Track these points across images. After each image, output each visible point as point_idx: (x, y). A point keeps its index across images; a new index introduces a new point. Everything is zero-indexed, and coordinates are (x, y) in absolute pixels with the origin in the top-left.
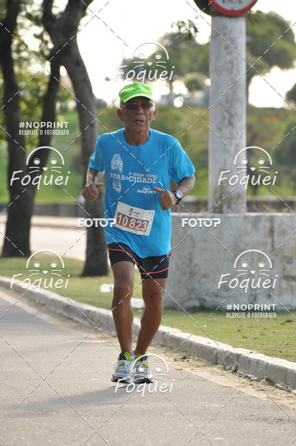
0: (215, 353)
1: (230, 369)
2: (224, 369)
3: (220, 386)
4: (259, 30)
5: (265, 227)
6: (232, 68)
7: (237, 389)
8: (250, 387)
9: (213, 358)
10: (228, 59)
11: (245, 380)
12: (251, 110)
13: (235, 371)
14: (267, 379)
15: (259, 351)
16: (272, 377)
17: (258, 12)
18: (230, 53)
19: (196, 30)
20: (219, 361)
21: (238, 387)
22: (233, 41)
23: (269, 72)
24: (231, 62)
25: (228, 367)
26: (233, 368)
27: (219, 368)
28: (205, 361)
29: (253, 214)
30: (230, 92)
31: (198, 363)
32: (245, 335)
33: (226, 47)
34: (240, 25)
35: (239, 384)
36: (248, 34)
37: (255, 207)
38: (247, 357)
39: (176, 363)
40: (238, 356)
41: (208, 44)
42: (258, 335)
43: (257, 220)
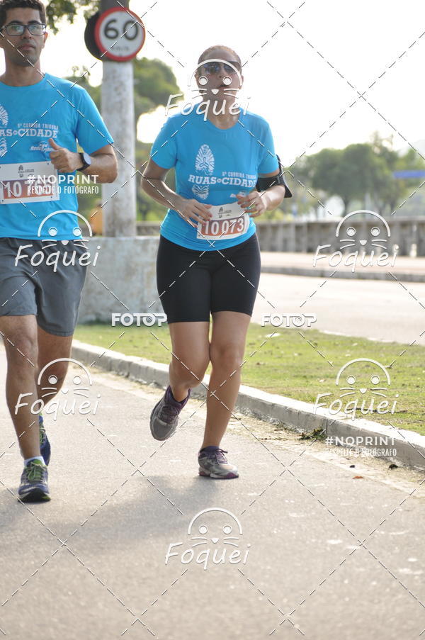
0: (109, 360)
1: (123, 375)
2: (118, 375)
3: (115, 390)
4: (146, 73)
5: (153, 249)
6: (121, 107)
7: (130, 392)
8: (140, 391)
9: (107, 365)
10: (118, 99)
11: (136, 384)
12: (139, 145)
13: (127, 377)
14: (156, 383)
15: (148, 358)
16: (160, 381)
17: (144, 58)
18: (119, 94)
19: (89, 74)
20: (113, 368)
21: (130, 390)
22: (122, 84)
23: (155, 110)
24: (121, 102)
25: (121, 373)
26: (126, 374)
27: (113, 374)
28: (100, 368)
29: (142, 238)
30: (120, 129)
31: (95, 370)
32: (136, 344)
33: (116, 89)
34: (127, 70)
35: (131, 388)
36: (135, 77)
37: (143, 231)
38: (137, 365)
39: (75, 370)
40: (130, 363)
41: (100, 86)
42: (147, 344)
43: (146, 243)
